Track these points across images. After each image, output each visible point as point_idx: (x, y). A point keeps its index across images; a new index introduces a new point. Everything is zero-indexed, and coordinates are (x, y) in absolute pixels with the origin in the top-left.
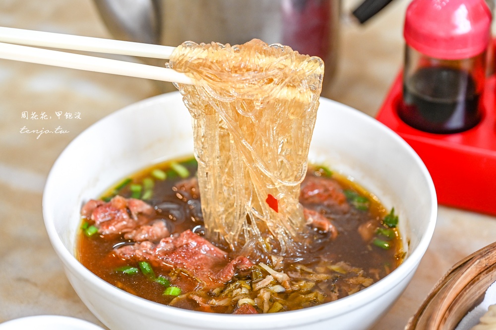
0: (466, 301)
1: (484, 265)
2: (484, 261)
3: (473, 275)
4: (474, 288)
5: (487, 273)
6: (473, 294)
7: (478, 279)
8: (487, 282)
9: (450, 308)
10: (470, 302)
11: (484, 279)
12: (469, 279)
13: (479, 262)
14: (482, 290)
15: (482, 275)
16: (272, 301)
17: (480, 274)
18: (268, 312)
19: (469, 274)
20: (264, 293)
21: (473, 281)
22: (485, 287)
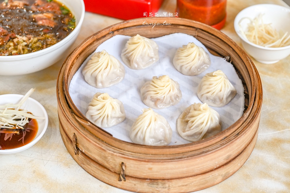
0: (88, 51)
1: (96, 38)
2: (95, 37)
3: (91, 42)
4: (91, 47)
5: (97, 41)
6: (91, 49)
7: (93, 43)
8: (97, 44)
9: (80, 54)
10: (90, 52)
11: (96, 44)
12: (89, 43)
13: (93, 37)
14: (95, 47)
15: (95, 42)
16: (23, 49)
17: (94, 41)
18: (23, 54)
19: (89, 41)
20: (20, 47)
21: (91, 44)
22: (97, 46)
